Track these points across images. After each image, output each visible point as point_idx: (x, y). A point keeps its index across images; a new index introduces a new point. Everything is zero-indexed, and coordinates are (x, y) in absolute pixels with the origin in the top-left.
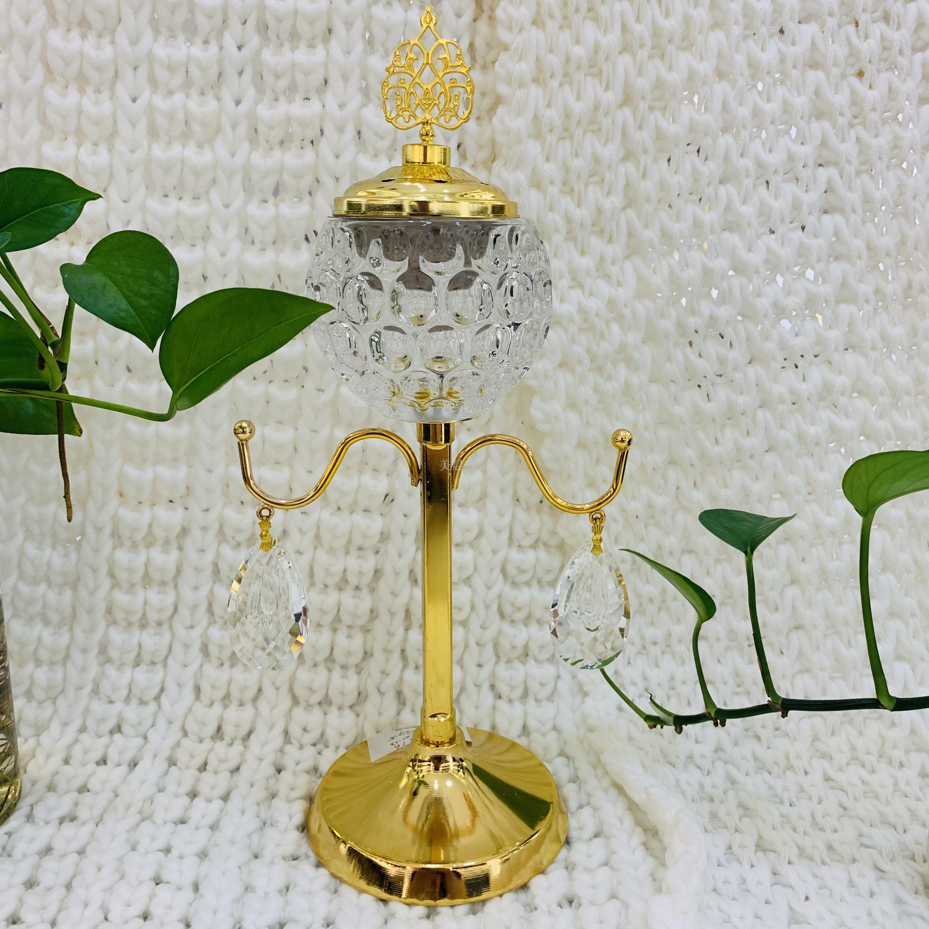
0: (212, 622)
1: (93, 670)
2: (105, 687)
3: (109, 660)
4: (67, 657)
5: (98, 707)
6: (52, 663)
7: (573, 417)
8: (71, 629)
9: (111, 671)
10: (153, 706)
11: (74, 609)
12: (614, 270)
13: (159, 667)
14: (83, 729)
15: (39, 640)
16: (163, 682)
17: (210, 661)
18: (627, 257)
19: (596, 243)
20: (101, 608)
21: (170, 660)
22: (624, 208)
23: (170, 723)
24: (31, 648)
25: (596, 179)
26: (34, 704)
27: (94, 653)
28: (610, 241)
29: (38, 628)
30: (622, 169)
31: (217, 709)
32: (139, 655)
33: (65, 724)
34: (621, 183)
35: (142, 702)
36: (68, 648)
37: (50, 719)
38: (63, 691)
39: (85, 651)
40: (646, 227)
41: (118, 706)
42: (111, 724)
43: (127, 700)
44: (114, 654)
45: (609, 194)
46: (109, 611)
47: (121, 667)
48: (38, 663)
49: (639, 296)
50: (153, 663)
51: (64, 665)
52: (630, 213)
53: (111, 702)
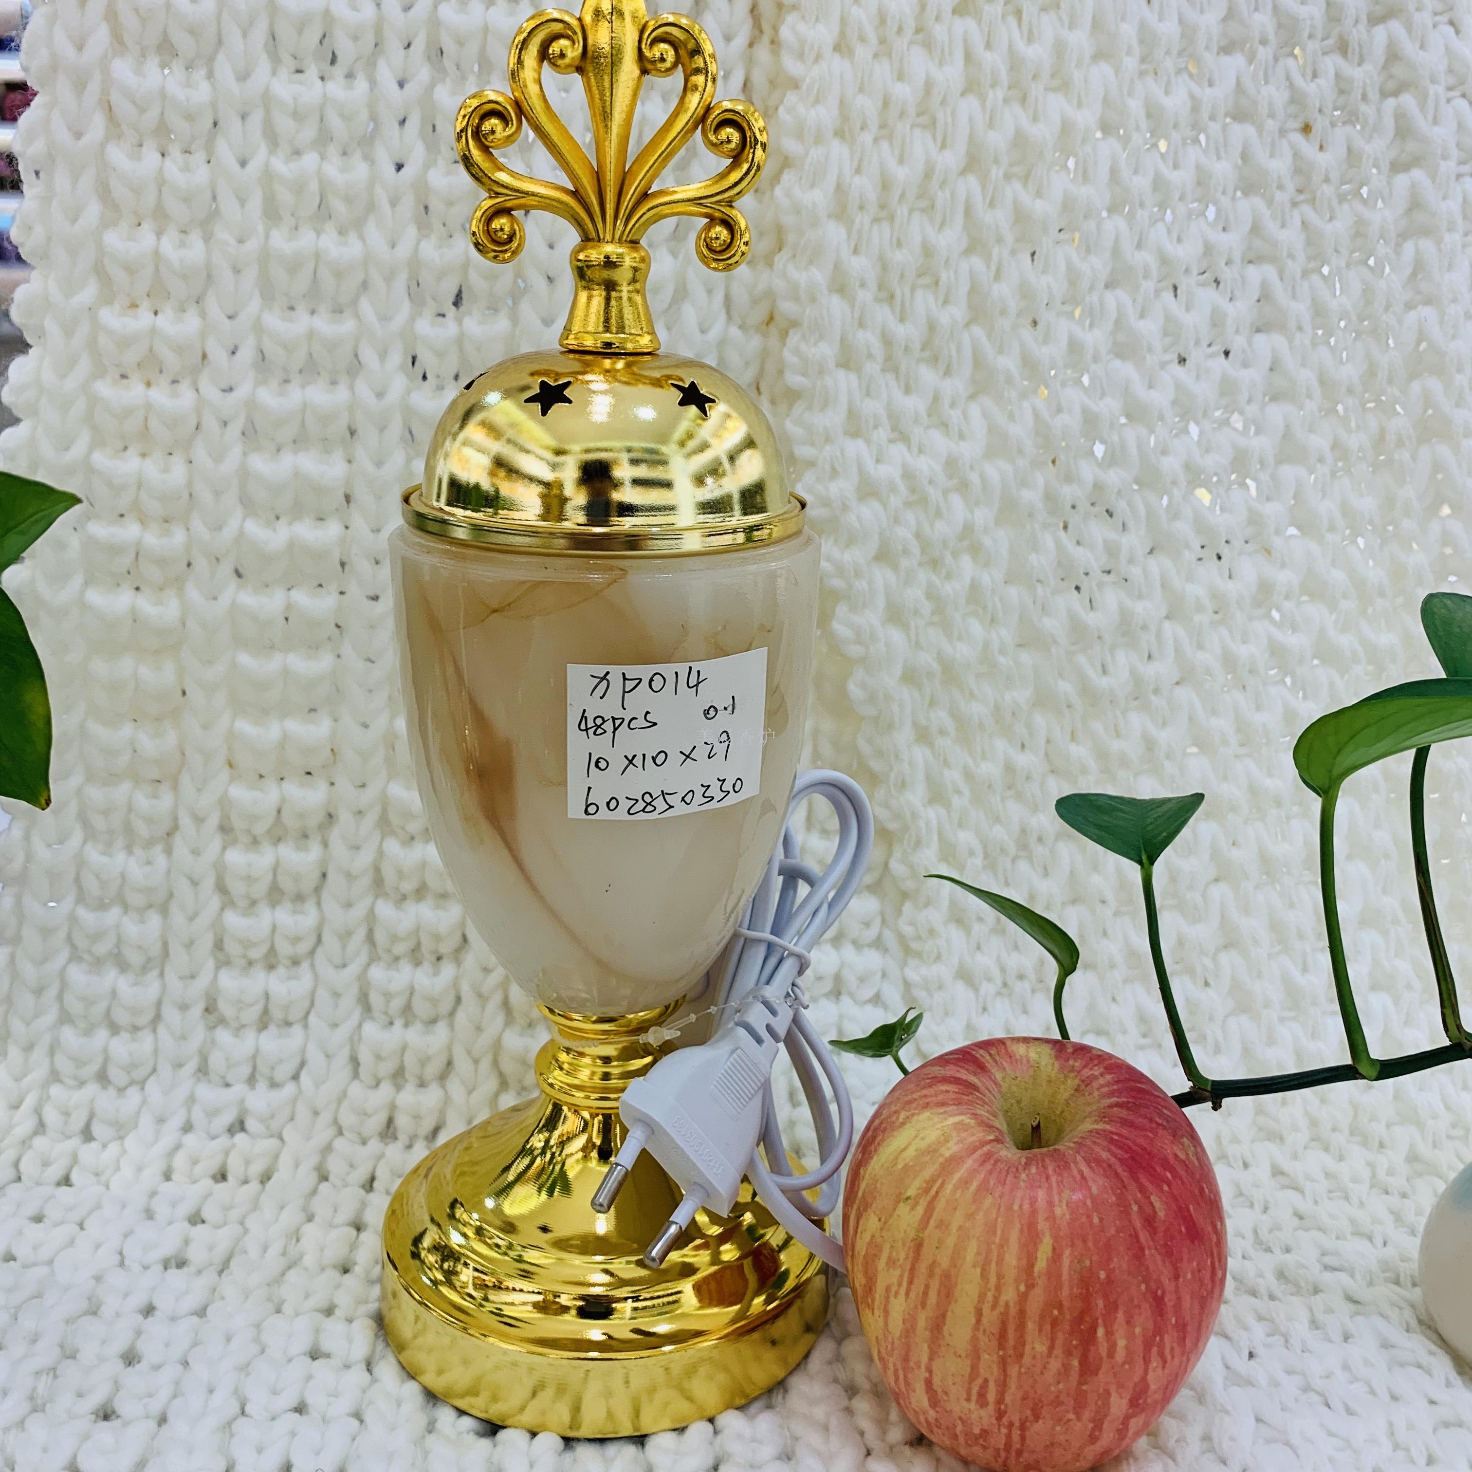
0: (373, 958)
1: (199, 1035)
2: (216, 1060)
3: (222, 1021)
4: (157, 1018)
5: (207, 1093)
6: (136, 1029)
7: (896, 635)
9: (223, 1035)
10: (290, 1089)
11: (165, 944)
12: (954, 416)
13: (297, 1031)
14: (188, 1128)
15: (114, 993)
16: (303, 1051)
17: (373, 1019)
18: (972, 397)
19: (927, 375)
20: (208, 941)
21: (312, 1019)
22: (968, 325)
23: (316, 1113)
24: (102, 1006)
25: (926, 280)
26: (112, 1092)
27: (197, 1010)
28: (948, 373)
29: (111, 976)
30: (964, 266)
31: (386, 1090)
32: (266, 1011)
33: (161, 1120)
34: (963, 289)
35: (274, 1085)
36: (159, 1004)
37: (138, 1113)
38: (154, 1070)
39: (184, 1007)
40: (1000, 352)
41: (239, 1089)
42: (228, 1117)
43: (251, 1080)
45: (946, 302)
46: (219, 945)
47: (238, 1030)
48: (115, 1029)
49: (990, 453)
50: (288, 1024)
51: (154, 1030)
52: (978, 331)
53: (228, 1085)
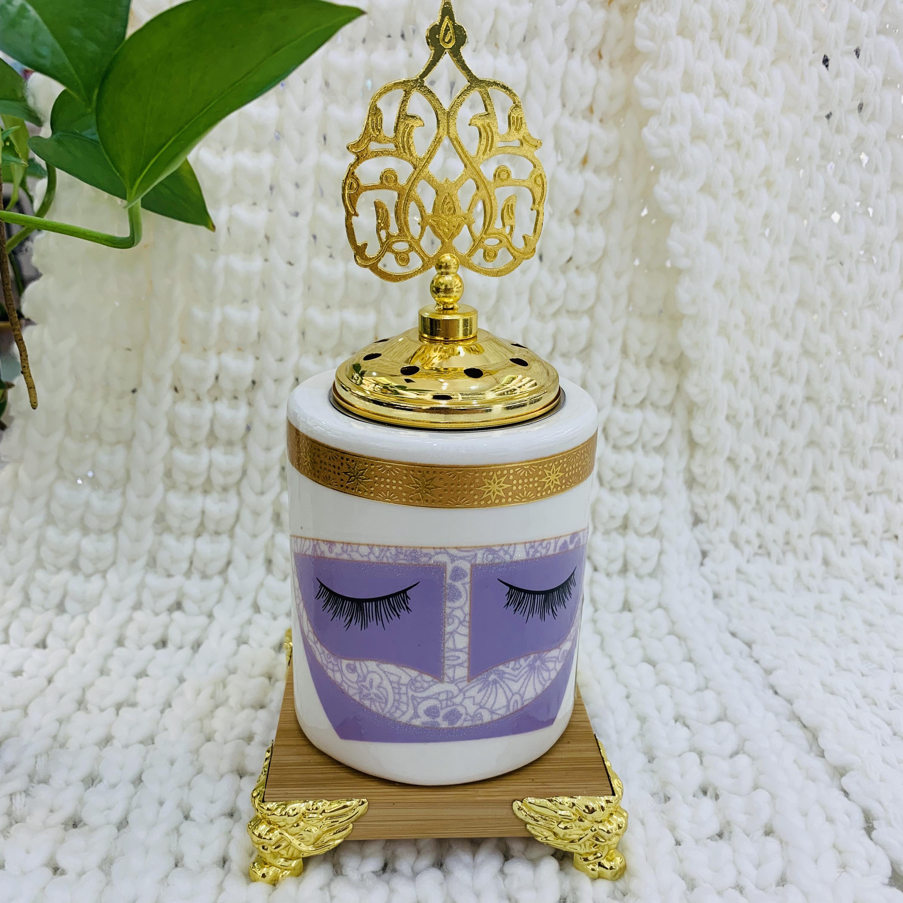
8: (124, 494)
44: (173, 522)
